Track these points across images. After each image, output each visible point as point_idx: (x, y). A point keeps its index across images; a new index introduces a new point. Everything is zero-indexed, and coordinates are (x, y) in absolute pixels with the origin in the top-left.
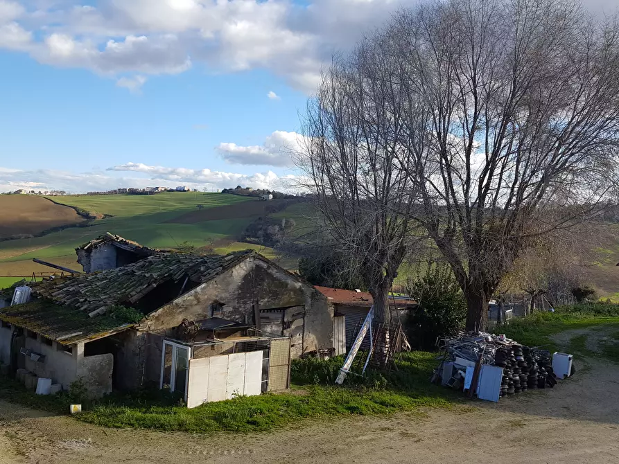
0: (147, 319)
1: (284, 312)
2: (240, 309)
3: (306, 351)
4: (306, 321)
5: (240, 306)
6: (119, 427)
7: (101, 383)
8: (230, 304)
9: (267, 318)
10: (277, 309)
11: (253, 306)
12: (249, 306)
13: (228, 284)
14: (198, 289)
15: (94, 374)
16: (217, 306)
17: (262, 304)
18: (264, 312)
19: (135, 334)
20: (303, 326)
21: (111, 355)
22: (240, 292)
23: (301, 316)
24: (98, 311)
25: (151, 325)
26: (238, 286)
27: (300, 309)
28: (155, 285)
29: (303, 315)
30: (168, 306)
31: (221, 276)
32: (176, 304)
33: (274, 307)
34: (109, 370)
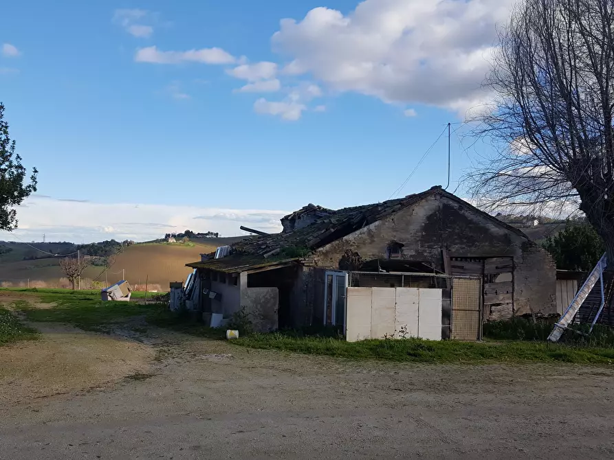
0: (313, 254)
1: (484, 263)
2: (425, 254)
3: (519, 314)
4: (515, 277)
5: (425, 251)
6: (265, 348)
7: (265, 317)
8: (412, 247)
9: (462, 268)
10: (475, 258)
11: (442, 251)
12: (436, 251)
13: (408, 223)
14: (372, 226)
15: (259, 306)
16: (395, 247)
17: (453, 250)
18: (456, 260)
19: (302, 269)
20: (513, 282)
21: (276, 290)
22: (424, 233)
23: (508, 270)
24: (272, 252)
25: (318, 260)
26: (421, 226)
27: (507, 261)
28: (332, 230)
29: (512, 269)
30: (337, 242)
31: (400, 213)
32: (346, 240)
33: (469, 255)
34: (274, 305)
